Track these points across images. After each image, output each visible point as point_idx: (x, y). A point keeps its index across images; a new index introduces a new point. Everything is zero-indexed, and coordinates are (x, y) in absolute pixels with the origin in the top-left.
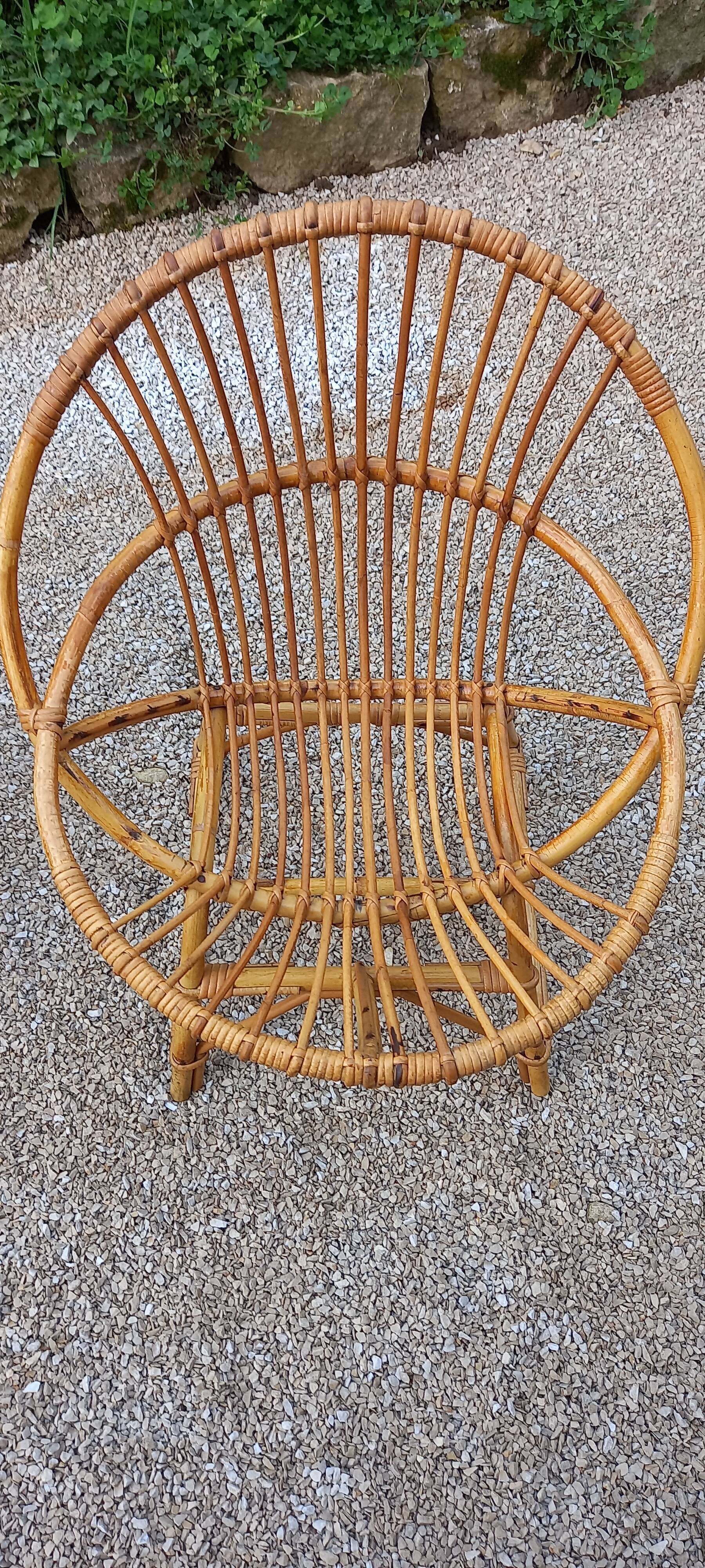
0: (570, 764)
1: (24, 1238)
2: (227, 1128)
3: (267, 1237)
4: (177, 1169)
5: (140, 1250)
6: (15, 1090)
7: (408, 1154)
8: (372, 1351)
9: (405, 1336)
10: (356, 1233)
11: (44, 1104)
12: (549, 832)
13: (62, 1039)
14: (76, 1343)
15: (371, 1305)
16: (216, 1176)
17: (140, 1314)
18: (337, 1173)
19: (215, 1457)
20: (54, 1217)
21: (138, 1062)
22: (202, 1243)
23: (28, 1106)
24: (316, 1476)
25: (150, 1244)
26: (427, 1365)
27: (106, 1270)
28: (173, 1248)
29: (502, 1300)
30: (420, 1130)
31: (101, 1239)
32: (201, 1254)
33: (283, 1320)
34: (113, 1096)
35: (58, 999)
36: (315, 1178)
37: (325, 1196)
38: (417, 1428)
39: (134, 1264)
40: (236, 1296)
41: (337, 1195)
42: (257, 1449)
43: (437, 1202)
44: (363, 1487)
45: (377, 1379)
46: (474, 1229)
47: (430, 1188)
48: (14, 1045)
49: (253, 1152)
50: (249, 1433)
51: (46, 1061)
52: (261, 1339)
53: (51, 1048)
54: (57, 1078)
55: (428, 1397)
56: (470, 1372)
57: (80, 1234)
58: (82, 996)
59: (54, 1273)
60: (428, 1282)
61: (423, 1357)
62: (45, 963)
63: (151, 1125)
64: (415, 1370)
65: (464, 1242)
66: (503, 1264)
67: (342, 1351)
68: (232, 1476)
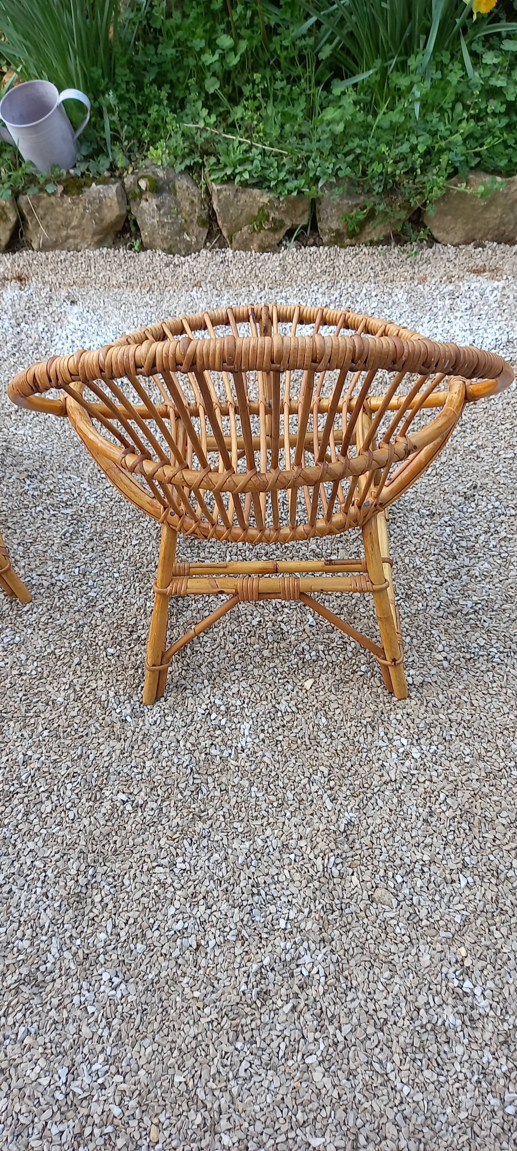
0: (496, 611)
1: (7, 758)
2: (156, 744)
3: (148, 818)
4: (114, 755)
5: (68, 793)
6: (45, 676)
7: (264, 806)
8: (180, 917)
9: (206, 916)
10: (206, 840)
11: (56, 689)
12: (459, 646)
13: (85, 657)
14: (5, 830)
15: (192, 887)
16: (135, 770)
17: (49, 830)
18: (212, 799)
19: (50, 933)
20: (29, 753)
21: (122, 686)
22: (107, 804)
23: (48, 687)
24: (106, 977)
25: (76, 792)
26: (212, 943)
27: (43, 796)
28: (88, 800)
29: (282, 923)
30: (280, 795)
31: (49, 777)
32: (103, 810)
33: (133, 871)
34: (97, 700)
35: (94, 635)
36: (196, 797)
37: (197, 810)
38: (186, 980)
39: (61, 800)
40: (112, 845)
41: (206, 813)
42: (78, 942)
43: (269, 843)
44: (130, 999)
45: (176, 936)
46: (286, 872)
47: (268, 832)
48: (57, 651)
49: (164, 764)
50: (79, 930)
51: (70, 667)
52: (114, 877)
53: (76, 660)
54: (71, 678)
55: (203, 963)
56: (238, 960)
57: (39, 769)
58: (109, 639)
59: (13, 785)
60: (237, 889)
61: (212, 936)
62: (98, 614)
63: (112, 725)
64: (203, 942)
65: (276, 877)
66: (294, 901)
67: (161, 907)
68: (54, 950)
